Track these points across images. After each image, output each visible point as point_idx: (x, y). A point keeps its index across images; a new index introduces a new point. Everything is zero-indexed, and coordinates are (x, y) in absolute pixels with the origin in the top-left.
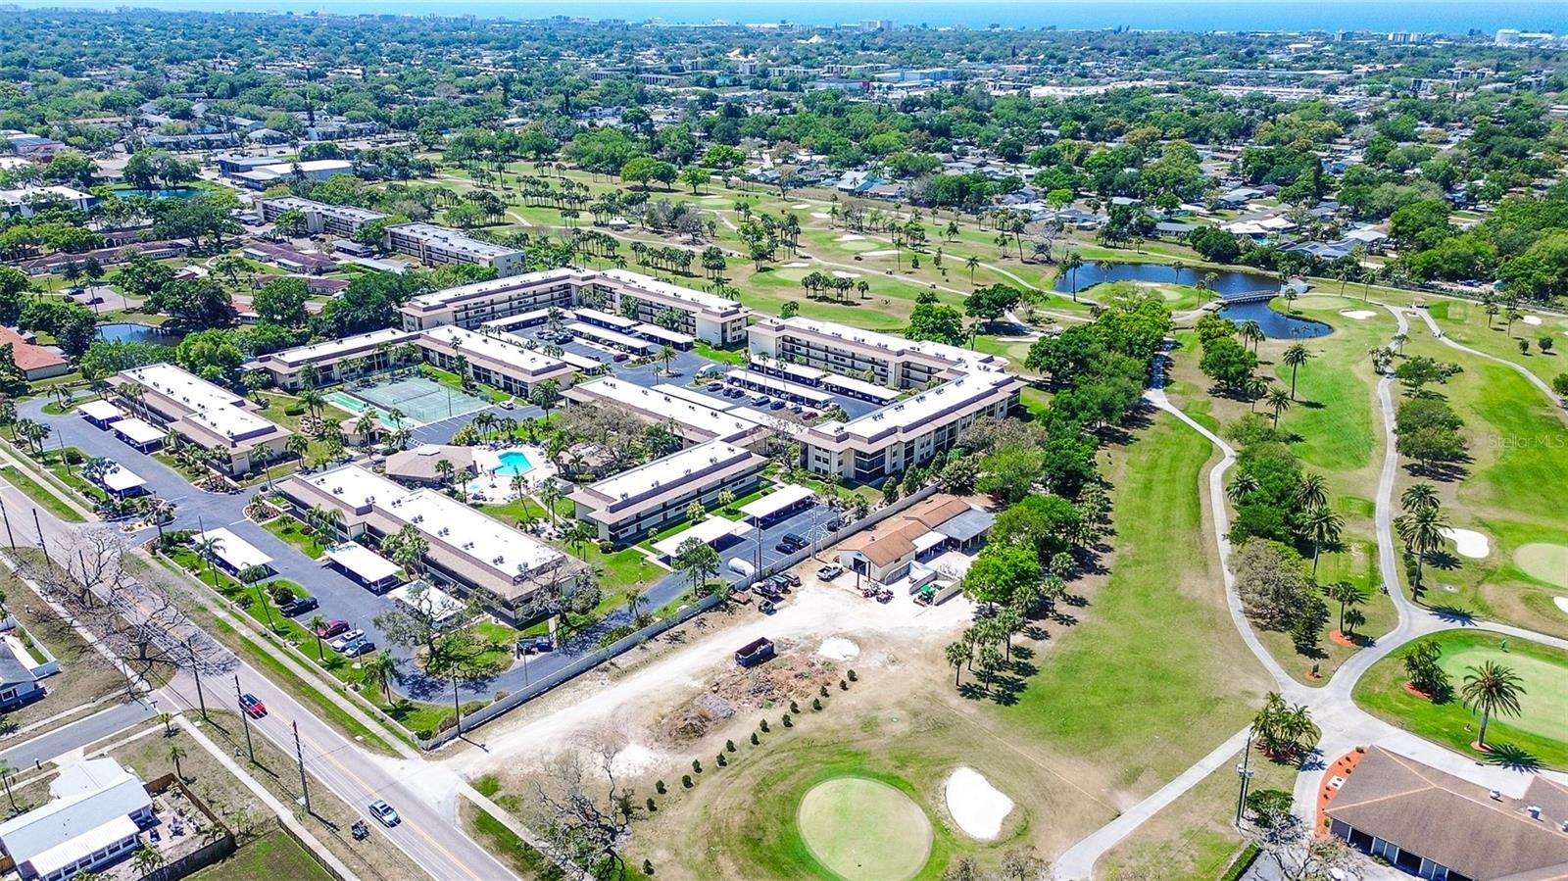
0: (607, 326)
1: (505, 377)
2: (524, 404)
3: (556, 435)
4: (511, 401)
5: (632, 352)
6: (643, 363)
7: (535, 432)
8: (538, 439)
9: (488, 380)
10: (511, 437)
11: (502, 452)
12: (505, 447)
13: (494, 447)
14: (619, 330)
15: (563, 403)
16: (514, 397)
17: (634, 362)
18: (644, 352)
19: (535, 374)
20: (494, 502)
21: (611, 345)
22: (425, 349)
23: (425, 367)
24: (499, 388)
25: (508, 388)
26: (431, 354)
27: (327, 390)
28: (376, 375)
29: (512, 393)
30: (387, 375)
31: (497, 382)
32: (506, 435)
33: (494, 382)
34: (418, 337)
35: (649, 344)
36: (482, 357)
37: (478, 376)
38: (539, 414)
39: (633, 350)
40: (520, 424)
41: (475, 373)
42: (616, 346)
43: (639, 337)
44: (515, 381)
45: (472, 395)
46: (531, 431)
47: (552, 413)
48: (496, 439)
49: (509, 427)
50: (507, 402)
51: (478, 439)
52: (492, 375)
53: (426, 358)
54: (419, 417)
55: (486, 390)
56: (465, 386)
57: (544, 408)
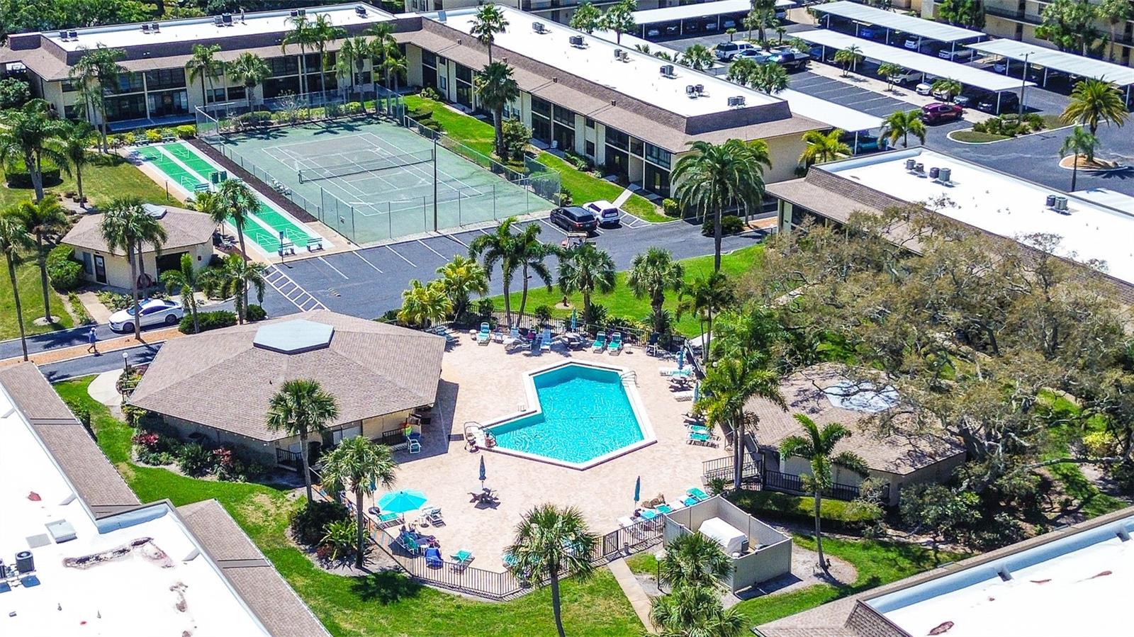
0: (899, 39)
1: (612, 134)
2: (651, 215)
3: (740, 323)
4: (617, 204)
5: (973, 104)
6: (1010, 131)
7: (670, 305)
8: (677, 329)
9: (564, 143)
10: (593, 314)
11: (552, 360)
12: (565, 348)
13: (531, 342)
14: (933, 48)
15: (769, 222)
16: (627, 194)
17: (978, 128)
18: (1009, 102)
19: (695, 125)
20: (465, 580)
21: (911, 85)
22: (429, 57)
23: (421, 102)
24: (591, 167)
25: (615, 169)
26: (441, 70)
27: (151, 134)
28: (289, 107)
29: (625, 182)
30: (319, 113)
31: (590, 148)
32: (575, 306)
33: (580, 146)
34: (417, 25)
35: (1017, 83)
36: (558, 76)
37: (541, 132)
38: (693, 249)
39: (977, 97)
40: (625, 273)
41: (536, 122)
42: (923, 87)
43: (990, 69)
44: (639, 146)
45: (512, 177)
46: (658, 300)
47: (735, 252)
48: (543, 313)
49: (587, 280)
50: (604, 205)
51: (487, 308)
52: (579, 127)
53: (430, 78)
54: (344, 223)
55: (556, 167)
56: (503, 153)
57: (709, 232)
